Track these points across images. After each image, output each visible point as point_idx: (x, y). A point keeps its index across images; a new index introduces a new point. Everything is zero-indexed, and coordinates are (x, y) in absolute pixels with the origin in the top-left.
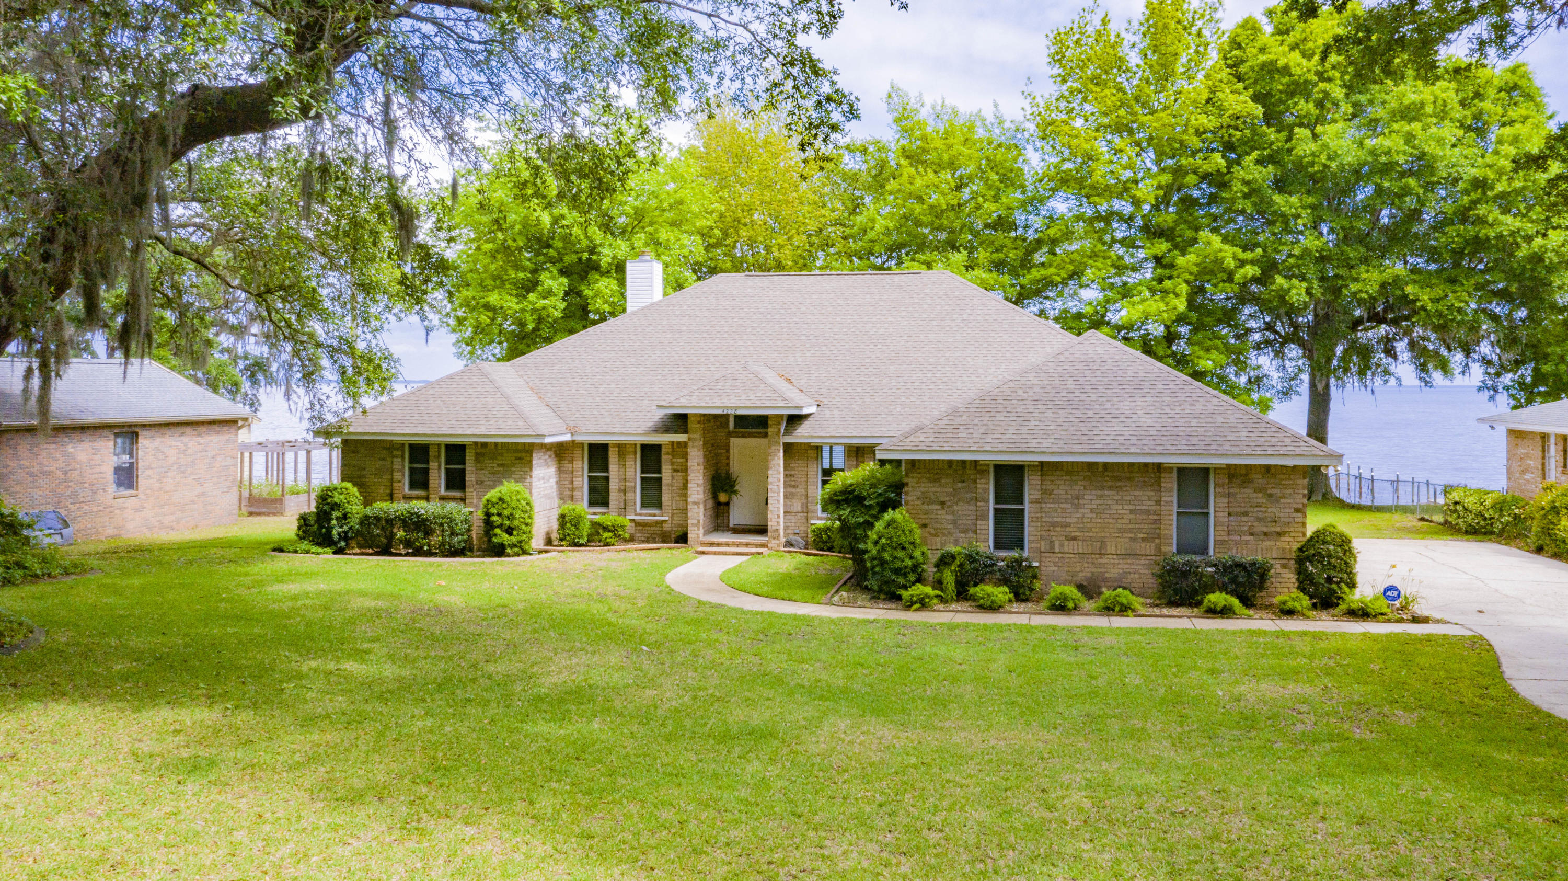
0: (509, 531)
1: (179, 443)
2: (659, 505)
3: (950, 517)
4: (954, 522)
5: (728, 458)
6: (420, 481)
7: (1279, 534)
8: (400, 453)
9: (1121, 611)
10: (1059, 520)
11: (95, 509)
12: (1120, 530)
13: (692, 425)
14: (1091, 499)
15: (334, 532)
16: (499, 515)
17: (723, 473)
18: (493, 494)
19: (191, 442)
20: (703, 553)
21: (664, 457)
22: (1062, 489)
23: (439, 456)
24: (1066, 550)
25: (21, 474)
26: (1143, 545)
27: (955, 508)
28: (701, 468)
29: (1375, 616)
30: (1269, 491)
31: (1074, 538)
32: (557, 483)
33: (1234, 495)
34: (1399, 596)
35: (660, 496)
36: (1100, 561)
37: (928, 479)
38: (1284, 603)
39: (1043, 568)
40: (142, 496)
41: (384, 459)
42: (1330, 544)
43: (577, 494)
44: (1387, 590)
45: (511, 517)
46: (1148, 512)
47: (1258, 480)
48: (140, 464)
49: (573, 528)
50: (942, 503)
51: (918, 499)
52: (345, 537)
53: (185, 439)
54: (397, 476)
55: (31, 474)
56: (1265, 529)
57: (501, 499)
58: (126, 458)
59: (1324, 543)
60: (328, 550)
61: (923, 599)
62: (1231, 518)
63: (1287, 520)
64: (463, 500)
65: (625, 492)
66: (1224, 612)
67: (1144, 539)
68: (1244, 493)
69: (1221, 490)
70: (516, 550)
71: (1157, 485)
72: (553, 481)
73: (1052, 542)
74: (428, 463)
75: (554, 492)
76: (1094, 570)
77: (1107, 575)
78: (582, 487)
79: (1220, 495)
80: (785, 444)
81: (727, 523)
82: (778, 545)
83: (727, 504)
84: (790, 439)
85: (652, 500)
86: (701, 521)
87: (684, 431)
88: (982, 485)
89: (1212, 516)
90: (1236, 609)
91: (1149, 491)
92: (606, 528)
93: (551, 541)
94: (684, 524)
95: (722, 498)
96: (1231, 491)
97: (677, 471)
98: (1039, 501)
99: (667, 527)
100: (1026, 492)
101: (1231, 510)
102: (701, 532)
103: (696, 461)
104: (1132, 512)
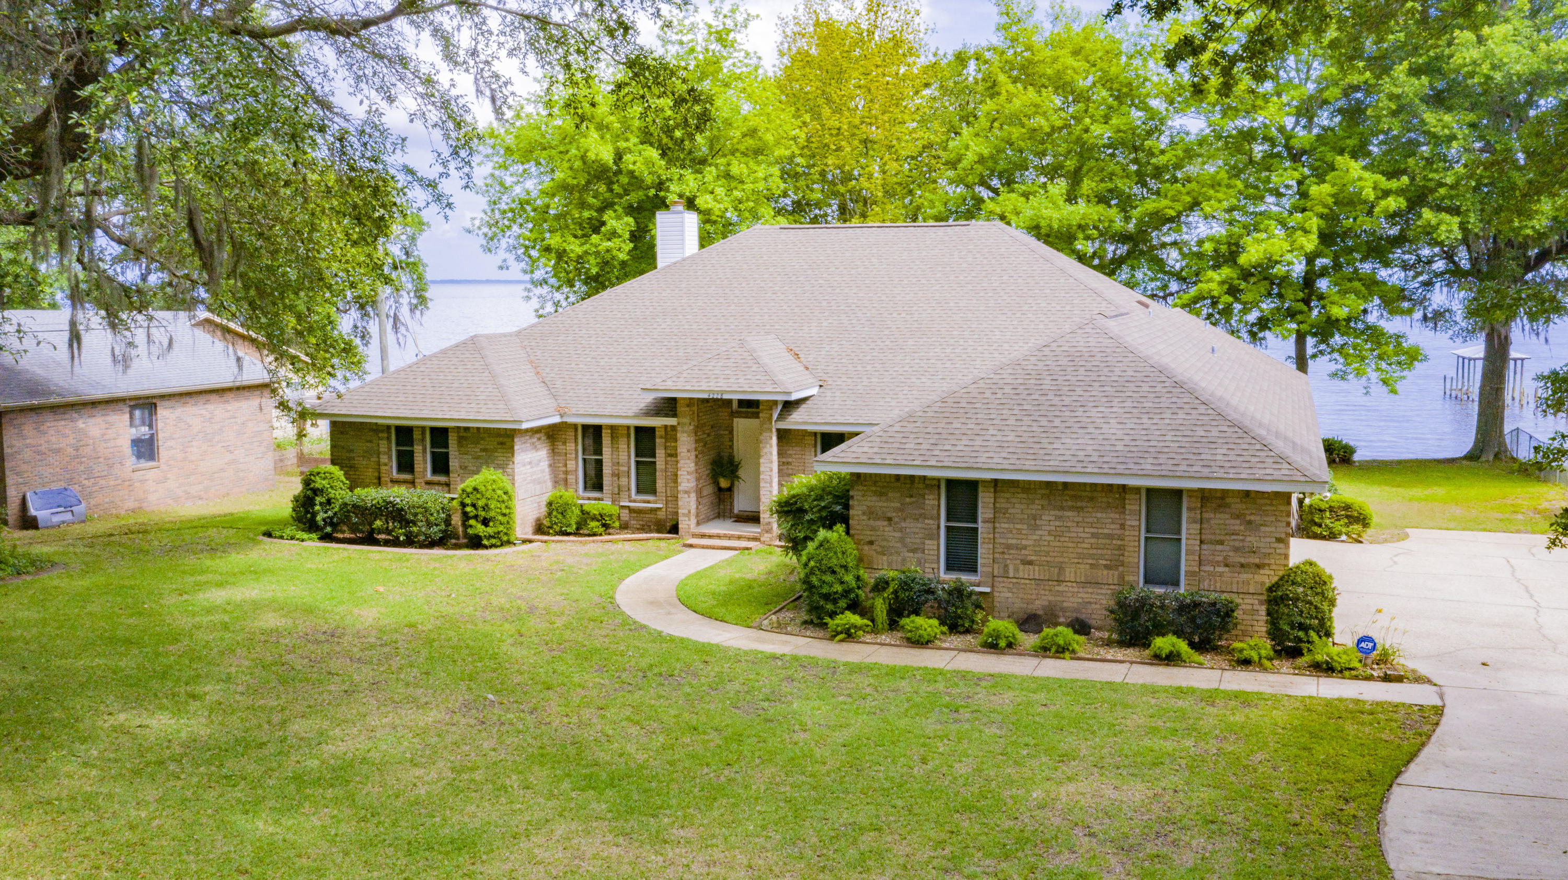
0: (485, 522)
1: (203, 412)
2: (654, 492)
3: (897, 534)
4: (902, 540)
5: (731, 440)
6: (406, 464)
7: (1258, 566)
8: (386, 436)
9: (1055, 652)
10: (1014, 542)
11: (112, 483)
12: (1081, 556)
13: (681, 409)
14: (1049, 520)
15: (319, 518)
16: (474, 505)
17: (725, 455)
18: (470, 483)
19: (217, 409)
20: (691, 546)
21: (658, 440)
22: (1018, 507)
23: (423, 440)
24: (1021, 575)
25: (27, 454)
26: (1105, 572)
27: (903, 525)
28: (693, 454)
29: (1340, 672)
30: (1248, 518)
31: (1030, 563)
32: (550, 466)
33: (1208, 520)
34: (1374, 648)
35: (654, 482)
36: (1057, 588)
37: (875, 492)
38: (1241, 650)
39: (996, 594)
40: (164, 467)
41: (371, 441)
42: (1300, 585)
43: (571, 478)
44: (1360, 641)
45: (486, 508)
46: (1110, 537)
47: (1237, 506)
48: (161, 435)
49: (560, 516)
50: (890, 519)
51: (864, 514)
52: (329, 522)
53: (210, 407)
54: (384, 459)
55: (39, 453)
56: (1242, 560)
57: (475, 489)
58: (145, 429)
59: (1293, 583)
60: (314, 536)
61: (849, 629)
62: (1204, 547)
63: (1267, 551)
64: (448, 485)
65: (618, 476)
66: (1171, 659)
67: (1106, 566)
68: (1218, 520)
69: (1192, 515)
70: (493, 541)
71: (1121, 508)
72: (545, 465)
73: (1006, 566)
74: (412, 445)
75: (547, 476)
76: (1051, 598)
77: (1065, 604)
78: (576, 470)
79: (1192, 521)
80: (779, 431)
81: (731, 510)
82: (771, 539)
83: (730, 489)
84: (783, 425)
85: (647, 486)
86: (693, 511)
87: (675, 415)
88: (930, 500)
89: (1184, 541)
90: (1184, 656)
91: (1112, 515)
92: (594, 518)
93: (540, 529)
94: (677, 513)
95: (724, 483)
96: (1206, 515)
97: (670, 455)
98: (993, 521)
99: (661, 515)
100: (980, 510)
101: (1203, 537)
102: (693, 521)
103: (686, 444)
104: (1094, 535)
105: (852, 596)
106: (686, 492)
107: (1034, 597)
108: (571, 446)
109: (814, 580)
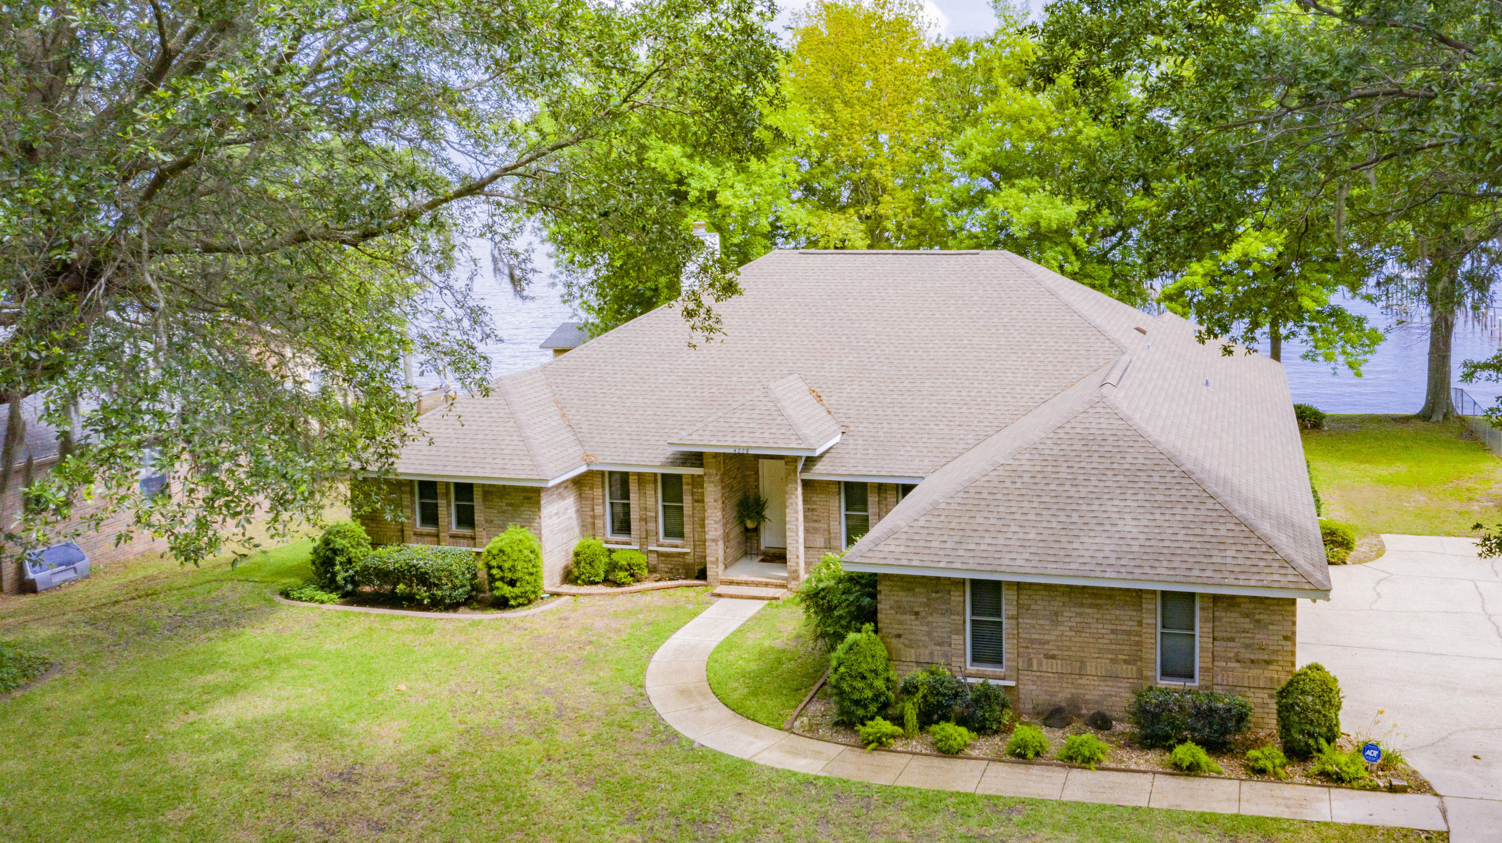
0: (512, 583)
2: (681, 535)
3: (925, 628)
4: (929, 634)
5: (757, 480)
6: (430, 517)
7: (1268, 662)
8: (409, 490)
9: (1083, 762)
10: (1037, 636)
12: (1100, 651)
13: (708, 461)
14: (1070, 615)
15: (339, 577)
16: (499, 567)
17: (751, 494)
18: (496, 543)
20: (719, 596)
21: (684, 486)
22: (1040, 605)
23: (447, 494)
24: (1044, 668)
26: (1125, 667)
27: (930, 619)
28: (719, 505)
29: (1350, 782)
30: (1257, 617)
31: (1053, 657)
32: (578, 511)
33: (1220, 618)
35: (682, 527)
36: (1080, 681)
37: (902, 587)
38: (1256, 759)
39: (1021, 686)
42: (1308, 693)
43: (599, 523)
45: (512, 569)
46: (1128, 633)
49: (588, 567)
50: (917, 614)
51: (891, 608)
52: (351, 580)
54: (407, 510)
56: (1252, 657)
57: (501, 550)
60: (335, 597)
61: (879, 737)
62: (1217, 644)
63: (1276, 648)
64: (473, 539)
65: (646, 520)
66: (1190, 768)
67: (1126, 662)
68: (1229, 618)
69: (1206, 613)
70: (521, 600)
71: (1139, 607)
72: (572, 512)
73: (1030, 660)
74: (436, 499)
75: (574, 522)
76: (1073, 691)
77: (1087, 697)
78: (604, 514)
79: (1205, 619)
80: (803, 480)
81: (758, 548)
83: (756, 530)
84: (807, 476)
85: (674, 531)
86: (721, 558)
87: (701, 467)
88: (956, 597)
89: (1197, 639)
90: (1203, 765)
91: (1129, 613)
92: (621, 568)
93: (569, 577)
94: (705, 557)
95: (750, 524)
96: (1218, 614)
97: (697, 501)
98: (1016, 618)
99: (689, 559)
100: (1004, 607)
101: (1216, 634)
102: (721, 566)
103: (712, 491)
104: (1113, 632)
105: (883, 699)
106: (713, 540)
107: (1057, 689)
108: (598, 492)
109: (845, 686)
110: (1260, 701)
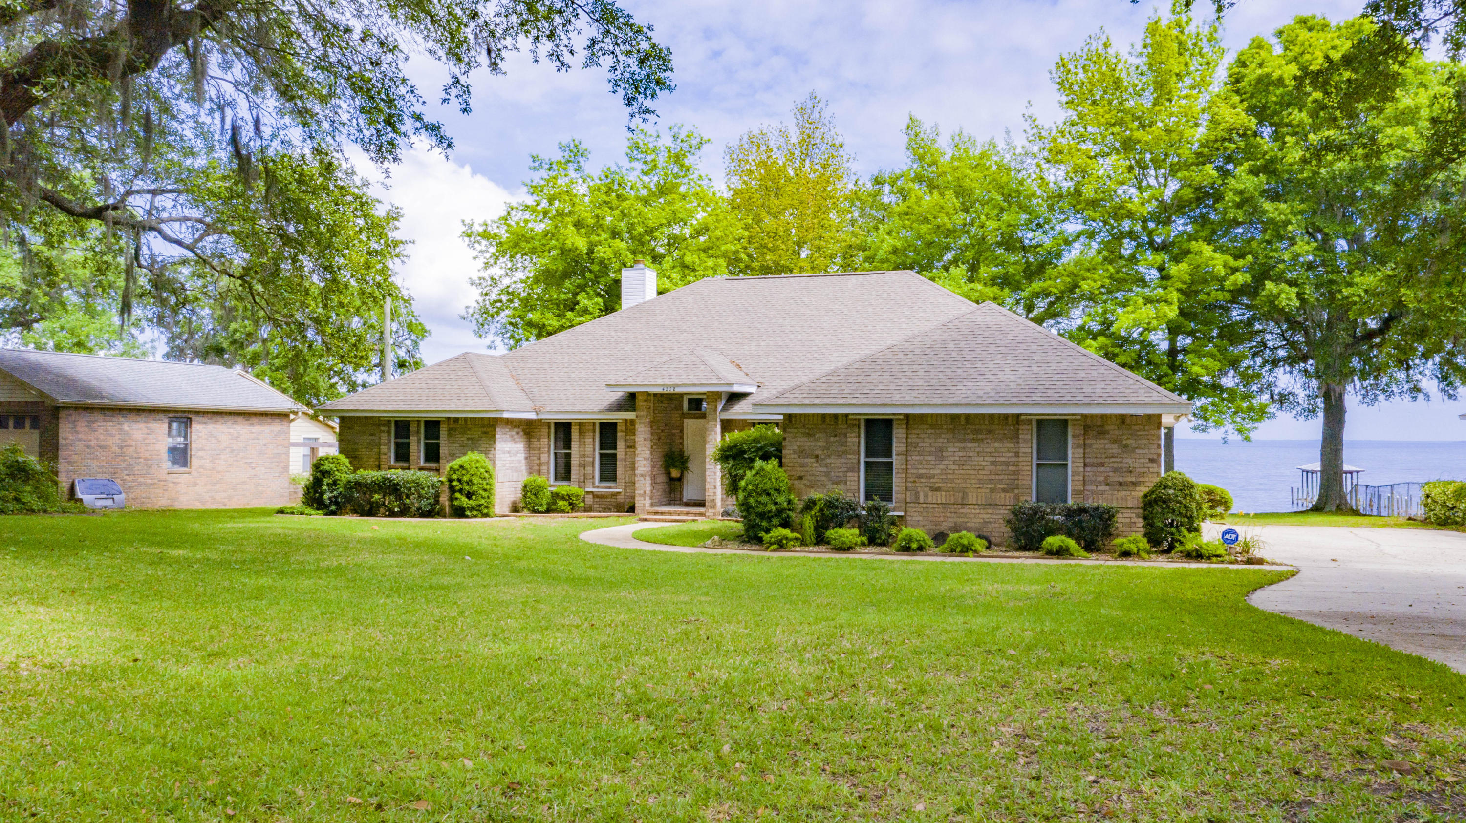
0: (469, 496)
2: (614, 479)
3: (824, 469)
4: (827, 474)
5: (682, 438)
6: (403, 455)
7: (1130, 484)
8: (386, 429)
9: (962, 551)
10: (924, 472)
11: (149, 481)
12: (981, 481)
13: (640, 402)
14: (954, 451)
15: (325, 497)
16: (459, 480)
17: (676, 450)
18: (456, 463)
19: (243, 430)
21: (619, 434)
22: (927, 441)
23: (418, 432)
24: (930, 500)
25: (79, 446)
26: (1003, 495)
27: (829, 461)
28: (648, 444)
29: (1209, 558)
30: (1124, 442)
31: (938, 489)
32: (526, 458)
33: (1091, 445)
35: (615, 471)
36: (962, 511)
37: (804, 434)
38: (1121, 545)
39: (909, 518)
41: (373, 435)
42: (1173, 489)
43: (544, 469)
45: (469, 483)
46: (1007, 464)
47: (1114, 431)
48: (194, 446)
49: (533, 497)
50: (817, 457)
51: (795, 452)
52: (334, 501)
53: (237, 427)
54: (384, 449)
55: (87, 447)
56: (1121, 479)
57: (462, 467)
58: (180, 439)
59: (1165, 489)
60: (320, 512)
61: (781, 540)
62: (1088, 469)
63: (1141, 470)
64: (438, 470)
65: (584, 466)
66: (1061, 553)
67: (1004, 490)
68: (1097, 444)
69: (1077, 441)
70: (475, 513)
71: (1015, 437)
72: (522, 456)
73: (917, 493)
74: (408, 438)
75: (523, 465)
76: (956, 520)
77: (969, 524)
78: (548, 462)
79: (1076, 446)
80: (722, 421)
81: (681, 499)
82: (715, 514)
83: (680, 479)
84: (726, 416)
85: (608, 473)
86: (648, 492)
87: (634, 410)
88: (852, 439)
89: (1070, 467)
90: (1072, 550)
91: (1008, 445)
92: (563, 498)
93: (515, 509)
94: (634, 497)
95: (675, 473)
96: (1088, 442)
97: (630, 447)
98: (906, 453)
99: (620, 498)
100: (894, 444)
101: (1087, 460)
102: (648, 502)
103: (643, 436)
104: (993, 463)
105: (784, 514)
106: (642, 475)
107: (941, 519)
108: (544, 441)
110: (1128, 520)
